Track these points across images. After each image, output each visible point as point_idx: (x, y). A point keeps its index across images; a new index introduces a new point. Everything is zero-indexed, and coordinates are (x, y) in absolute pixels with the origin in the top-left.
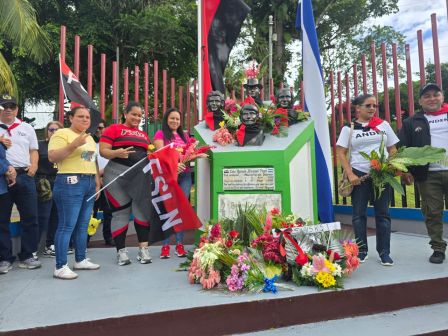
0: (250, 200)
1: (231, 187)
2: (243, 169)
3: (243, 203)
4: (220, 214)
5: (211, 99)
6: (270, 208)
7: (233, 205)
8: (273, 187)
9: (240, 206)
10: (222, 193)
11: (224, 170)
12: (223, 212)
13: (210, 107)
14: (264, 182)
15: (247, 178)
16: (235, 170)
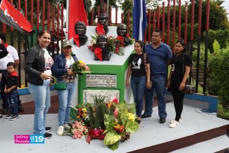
0: (102, 93)
1: (91, 86)
2: (98, 75)
3: (98, 95)
4: (84, 101)
5: (78, 26)
6: (113, 98)
7: (92, 96)
8: (115, 86)
9: (96, 96)
10: (86, 89)
11: (87, 75)
12: (86, 100)
13: (77, 31)
14: (110, 83)
15: (100, 81)
16: (94, 75)
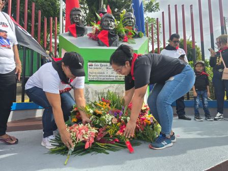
1: (95, 78)
2: (105, 64)
5: (74, 13)
7: (97, 93)
10: (87, 83)
11: (89, 64)
13: (72, 20)
15: (108, 71)
16: (99, 64)
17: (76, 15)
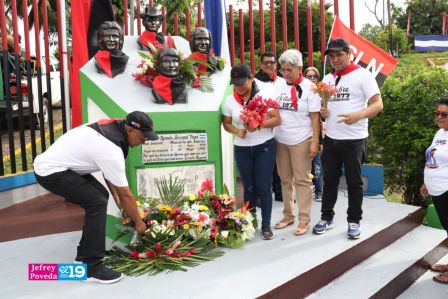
1: (154, 159)
2: (168, 135)
5: (106, 32)
7: (157, 182)
8: (206, 156)
10: (142, 167)
12: (144, 190)
14: (194, 151)
15: (173, 147)
17: (109, 36)
